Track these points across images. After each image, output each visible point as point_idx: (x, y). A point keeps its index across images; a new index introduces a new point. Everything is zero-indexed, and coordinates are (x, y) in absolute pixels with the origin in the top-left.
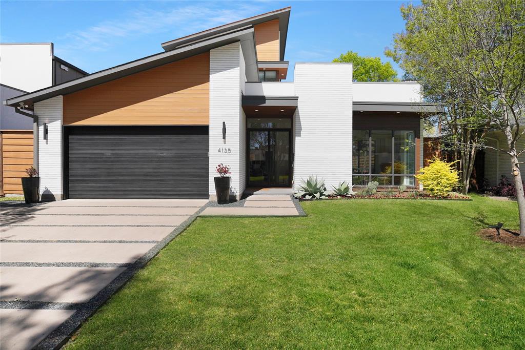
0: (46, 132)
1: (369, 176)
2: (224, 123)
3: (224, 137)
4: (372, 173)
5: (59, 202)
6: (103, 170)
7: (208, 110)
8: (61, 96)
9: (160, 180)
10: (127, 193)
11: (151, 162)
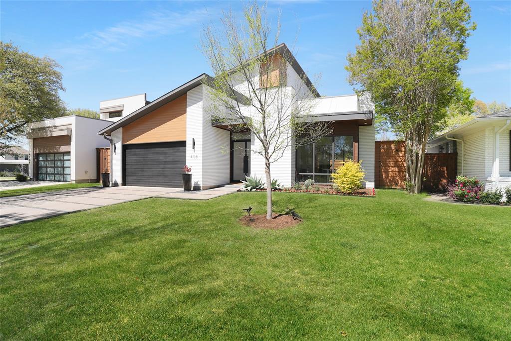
0: (115, 148)
1: (312, 175)
2: (193, 139)
3: (194, 148)
4: (315, 173)
5: (120, 187)
6: (140, 170)
7: (186, 131)
8: (121, 128)
9: (165, 176)
10: (150, 183)
11: (161, 164)
